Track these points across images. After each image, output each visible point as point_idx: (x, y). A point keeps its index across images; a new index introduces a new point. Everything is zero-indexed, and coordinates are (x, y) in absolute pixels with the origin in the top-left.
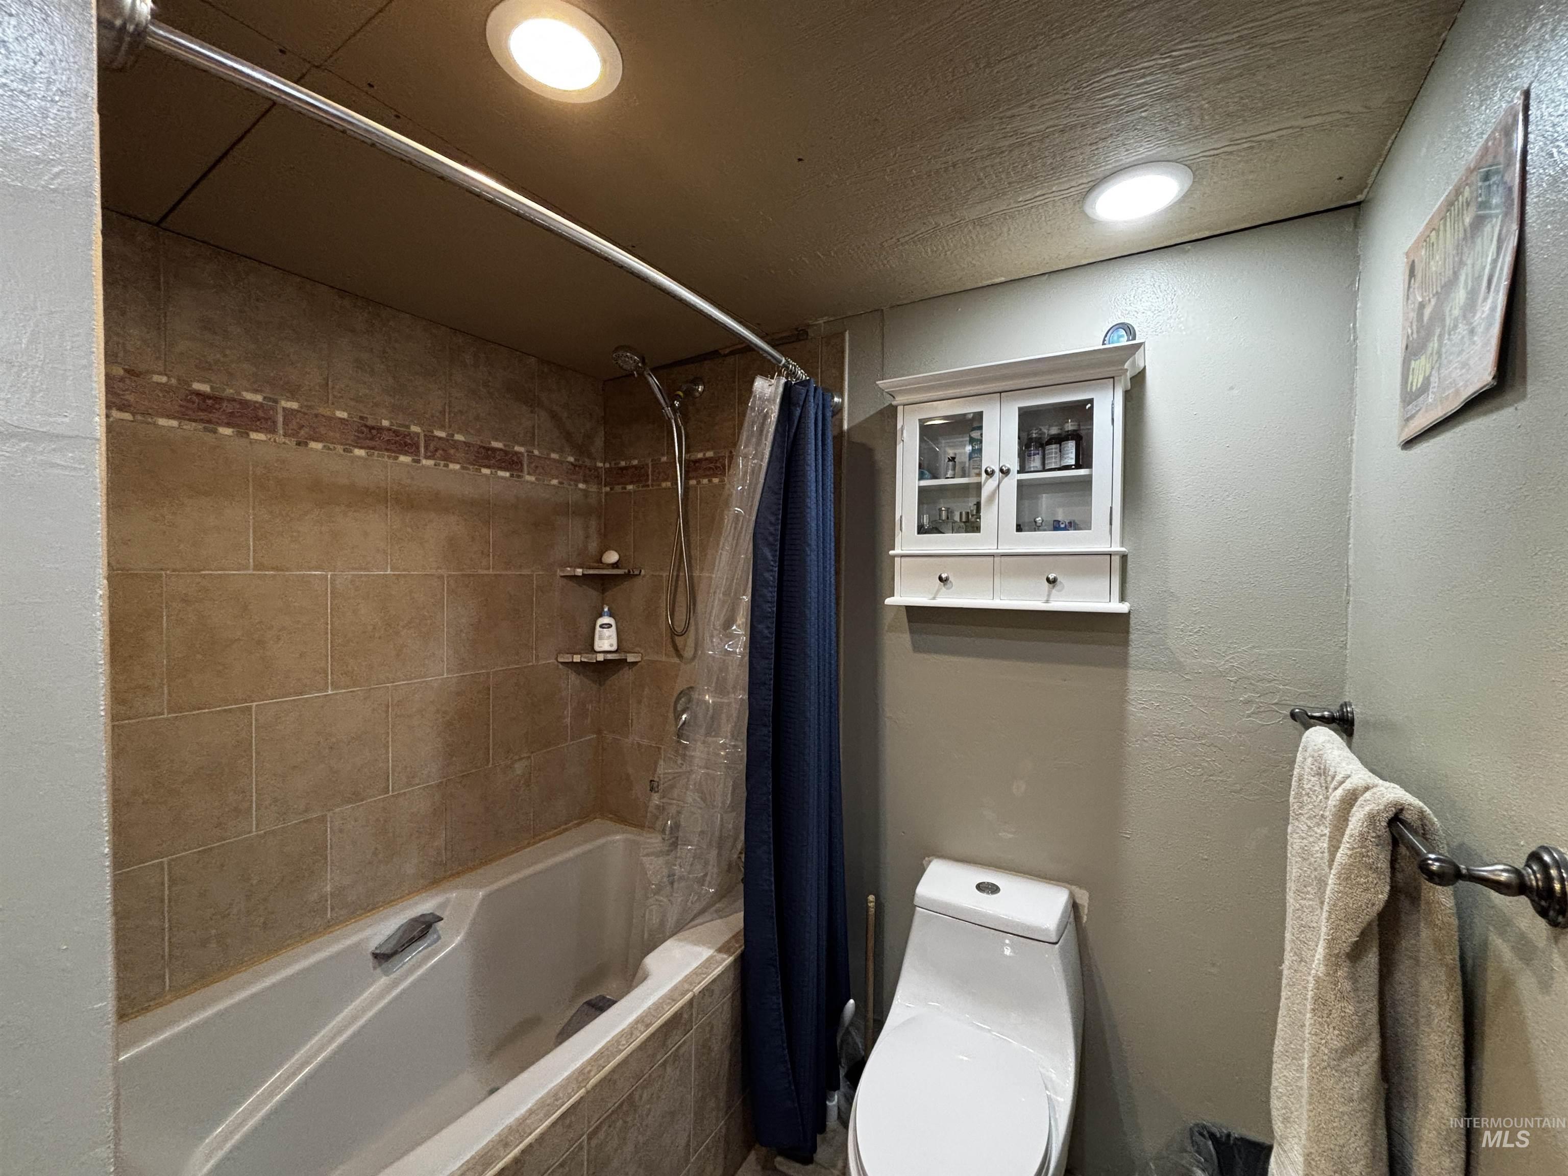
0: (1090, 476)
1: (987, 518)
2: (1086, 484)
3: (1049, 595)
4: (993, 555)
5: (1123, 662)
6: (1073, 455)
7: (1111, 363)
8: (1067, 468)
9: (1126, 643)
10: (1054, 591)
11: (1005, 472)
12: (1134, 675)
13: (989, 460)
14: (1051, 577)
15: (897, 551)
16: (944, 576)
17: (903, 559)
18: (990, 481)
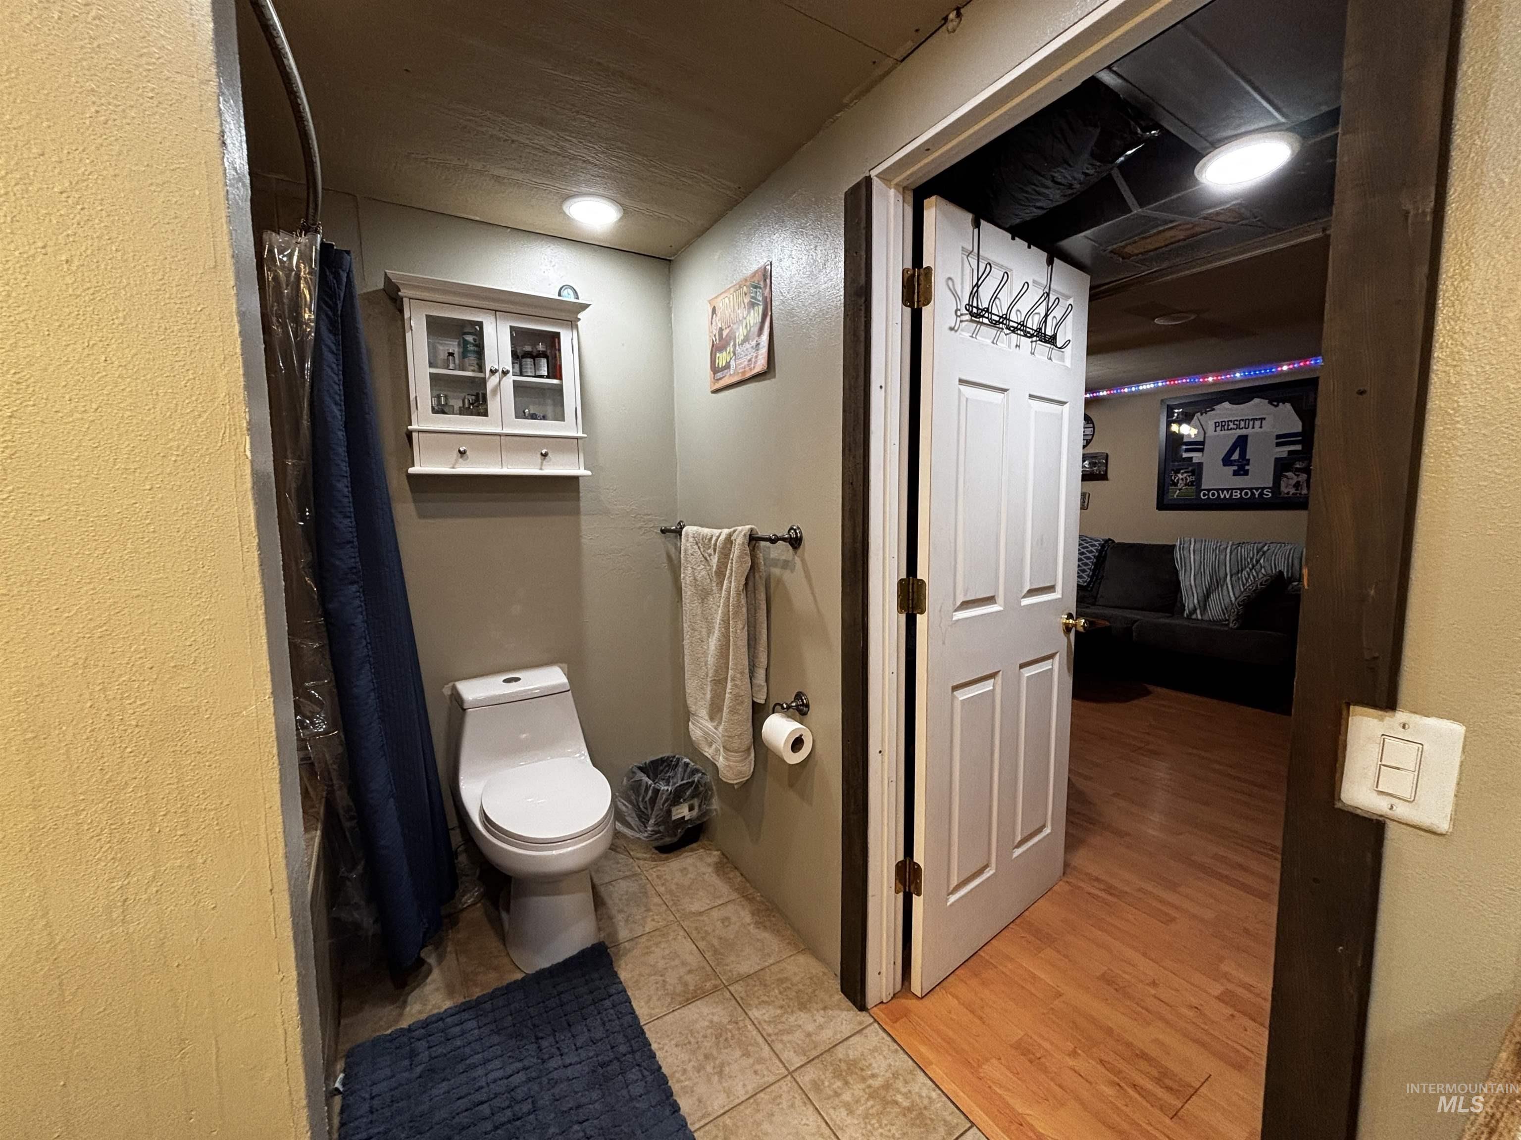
0: (561, 386)
1: (493, 405)
2: (559, 391)
3: (542, 463)
4: (500, 435)
5: (577, 512)
6: (546, 369)
7: (569, 311)
8: (541, 377)
9: (578, 498)
10: (544, 462)
11: (505, 373)
12: (584, 519)
13: (490, 362)
14: (543, 452)
15: (414, 427)
16: (461, 449)
17: (421, 434)
18: (493, 377)
